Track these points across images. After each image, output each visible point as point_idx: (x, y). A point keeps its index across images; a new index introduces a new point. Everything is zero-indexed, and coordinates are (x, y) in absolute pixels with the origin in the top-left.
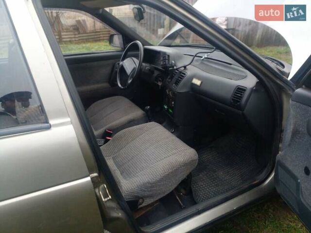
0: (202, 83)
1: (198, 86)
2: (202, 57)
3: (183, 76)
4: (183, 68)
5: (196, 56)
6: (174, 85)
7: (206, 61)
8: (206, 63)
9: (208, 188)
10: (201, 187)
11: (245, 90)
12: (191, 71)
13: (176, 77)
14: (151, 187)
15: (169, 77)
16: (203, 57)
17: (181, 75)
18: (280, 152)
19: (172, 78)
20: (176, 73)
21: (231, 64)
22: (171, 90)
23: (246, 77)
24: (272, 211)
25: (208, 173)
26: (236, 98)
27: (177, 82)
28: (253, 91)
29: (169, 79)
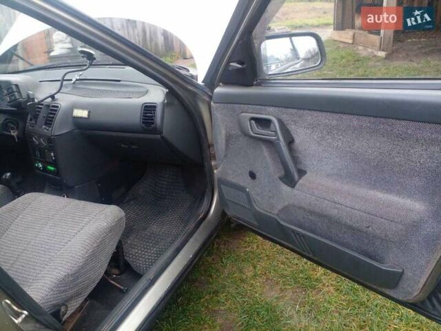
0: (89, 112)
1: (85, 118)
2: (71, 80)
3: (56, 111)
4: (50, 99)
5: (64, 80)
6: (44, 127)
7: (80, 84)
8: (80, 86)
9: (147, 252)
10: (137, 254)
11: (155, 107)
12: (64, 100)
13: (42, 114)
14: (74, 280)
15: (29, 117)
16: (74, 80)
17: (52, 110)
18: (215, 171)
19: (36, 117)
20: (41, 108)
21: (119, 81)
22: (41, 136)
23: (147, 92)
24: (223, 247)
25: (138, 235)
26: (148, 120)
27: (49, 122)
28: (164, 105)
29: (31, 120)
